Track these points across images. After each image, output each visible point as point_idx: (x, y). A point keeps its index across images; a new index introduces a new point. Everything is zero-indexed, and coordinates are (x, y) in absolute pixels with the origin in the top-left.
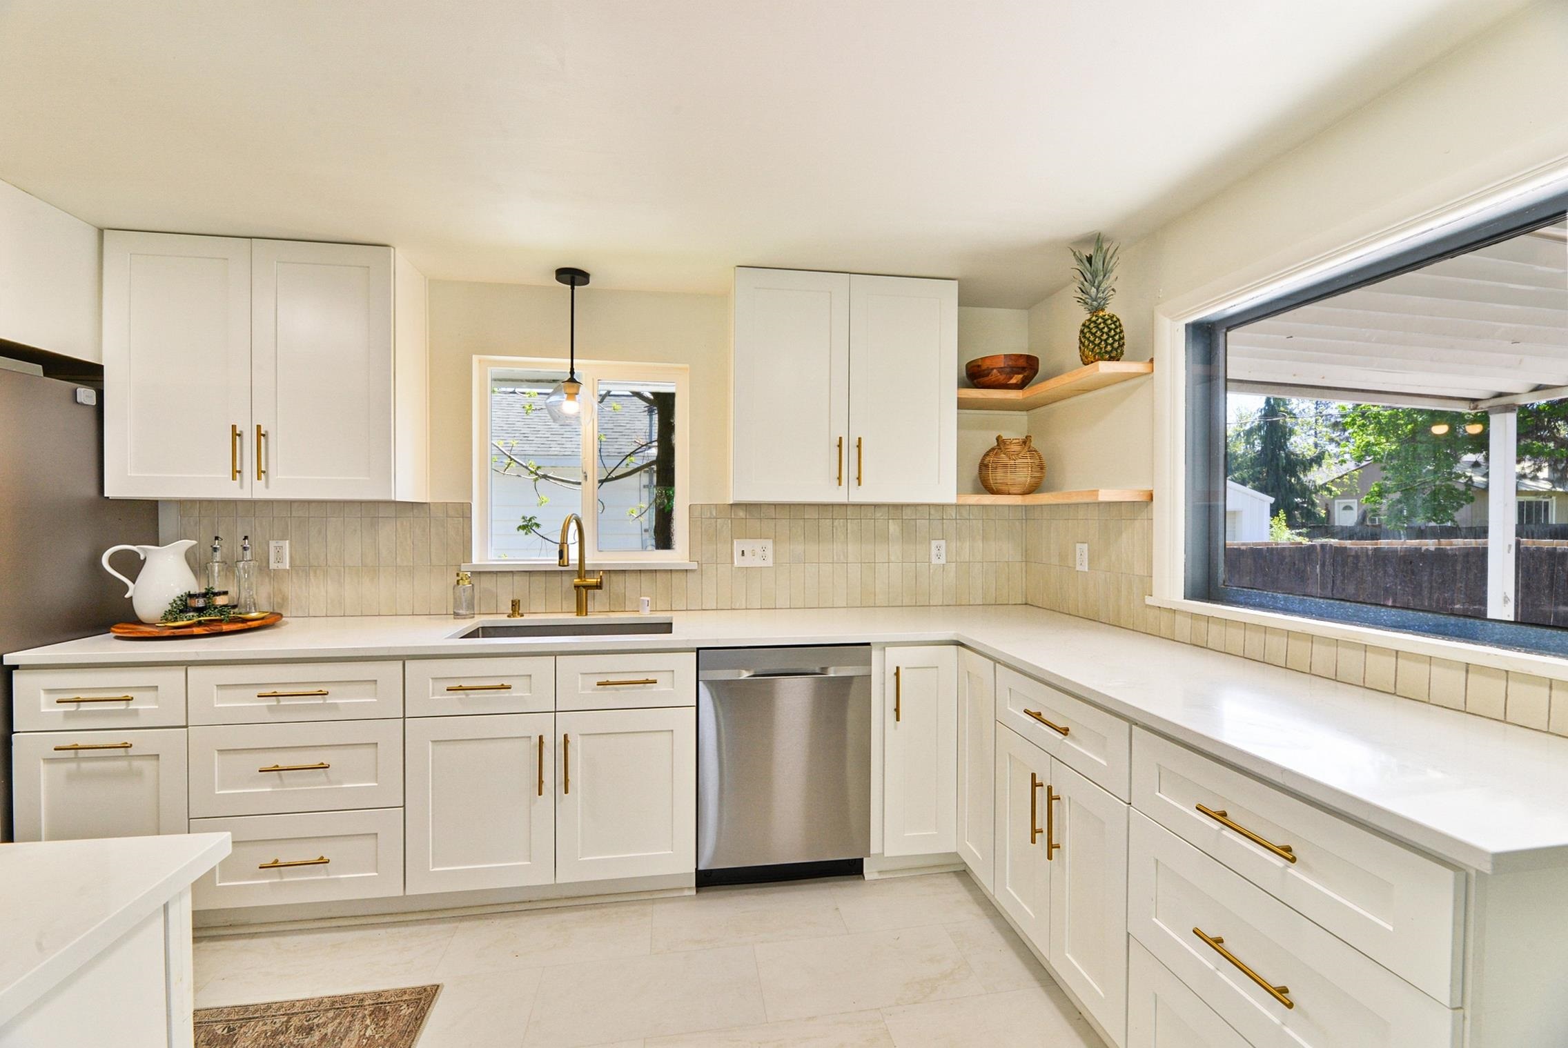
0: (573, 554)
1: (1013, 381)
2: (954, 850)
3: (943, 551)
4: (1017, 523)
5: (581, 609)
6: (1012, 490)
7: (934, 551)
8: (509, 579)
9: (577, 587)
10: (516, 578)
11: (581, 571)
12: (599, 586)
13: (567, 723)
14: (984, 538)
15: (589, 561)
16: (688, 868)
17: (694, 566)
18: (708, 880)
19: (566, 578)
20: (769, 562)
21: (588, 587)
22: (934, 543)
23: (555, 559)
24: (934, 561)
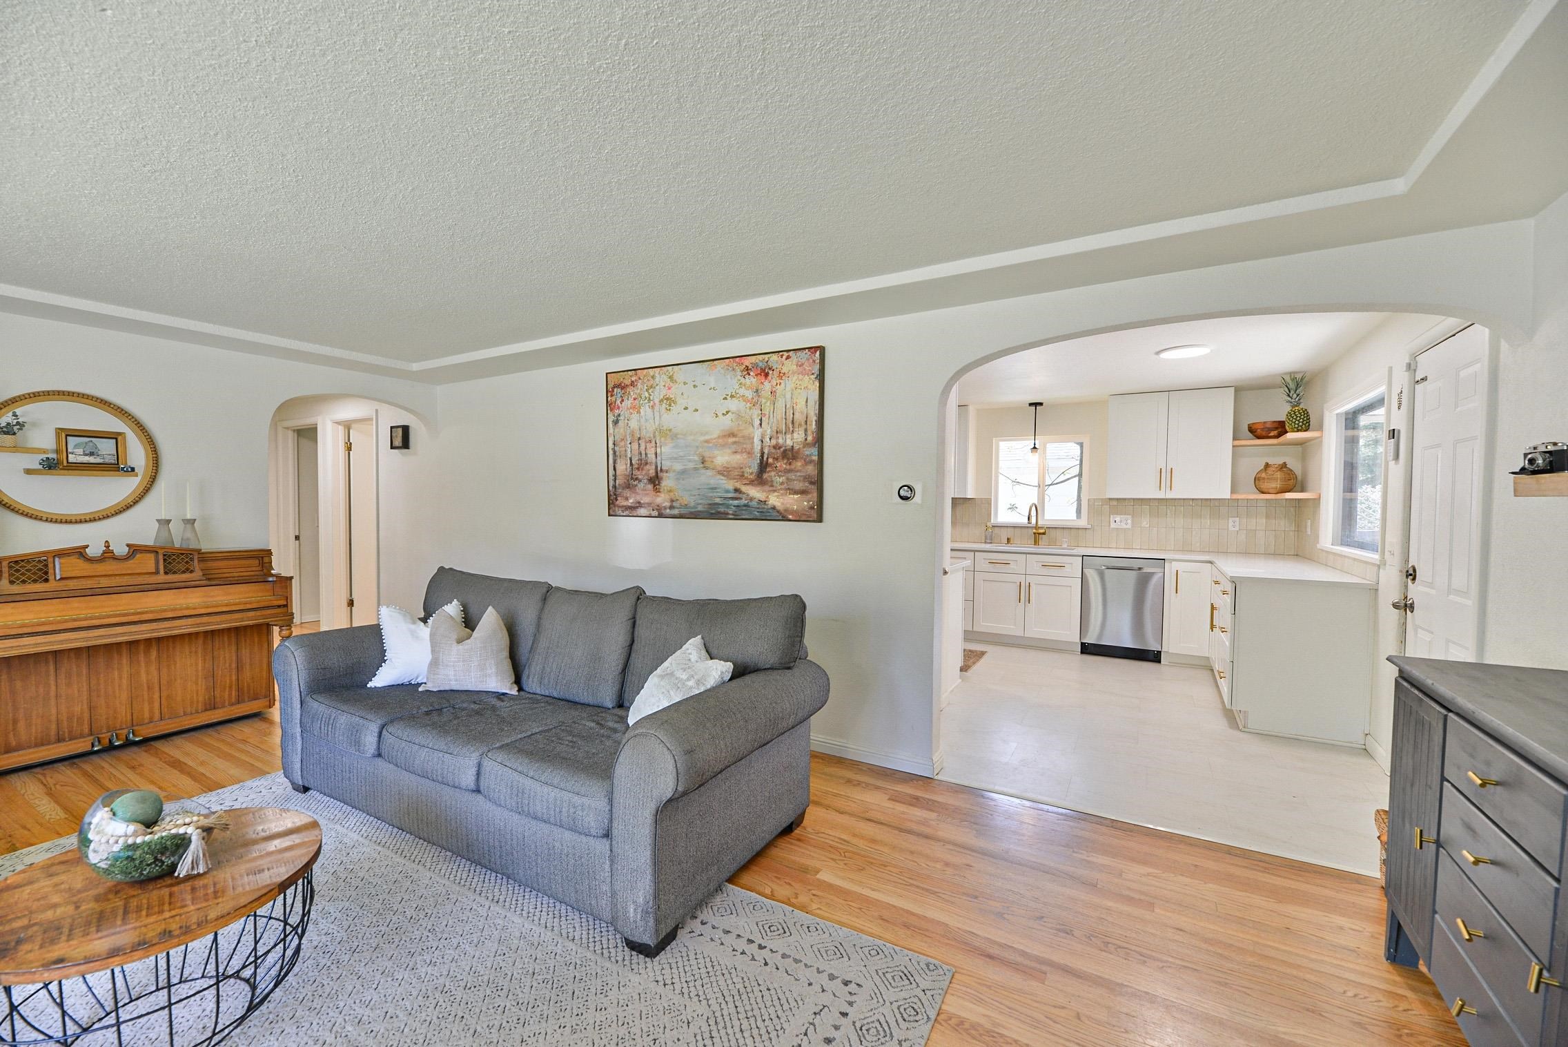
0: (1033, 520)
1: (1272, 434)
2: (1207, 655)
3: (1237, 524)
4: (1292, 509)
5: (1036, 542)
6: (1271, 491)
7: (1231, 524)
8: (1006, 529)
9: (1035, 533)
10: (1009, 529)
11: (1036, 527)
12: (1044, 534)
13: (1029, 579)
14: (1267, 517)
15: (1040, 523)
16: (1076, 639)
17: (1089, 526)
18: (1087, 649)
19: (1030, 530)
20: (1129, 526)
21: (1039, 534)
22: (1231, 520)
23: (1026, 521)
24: (1231, 528)
